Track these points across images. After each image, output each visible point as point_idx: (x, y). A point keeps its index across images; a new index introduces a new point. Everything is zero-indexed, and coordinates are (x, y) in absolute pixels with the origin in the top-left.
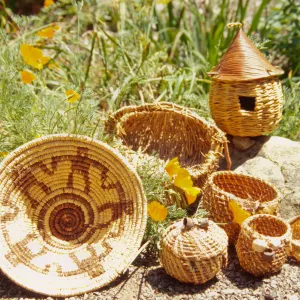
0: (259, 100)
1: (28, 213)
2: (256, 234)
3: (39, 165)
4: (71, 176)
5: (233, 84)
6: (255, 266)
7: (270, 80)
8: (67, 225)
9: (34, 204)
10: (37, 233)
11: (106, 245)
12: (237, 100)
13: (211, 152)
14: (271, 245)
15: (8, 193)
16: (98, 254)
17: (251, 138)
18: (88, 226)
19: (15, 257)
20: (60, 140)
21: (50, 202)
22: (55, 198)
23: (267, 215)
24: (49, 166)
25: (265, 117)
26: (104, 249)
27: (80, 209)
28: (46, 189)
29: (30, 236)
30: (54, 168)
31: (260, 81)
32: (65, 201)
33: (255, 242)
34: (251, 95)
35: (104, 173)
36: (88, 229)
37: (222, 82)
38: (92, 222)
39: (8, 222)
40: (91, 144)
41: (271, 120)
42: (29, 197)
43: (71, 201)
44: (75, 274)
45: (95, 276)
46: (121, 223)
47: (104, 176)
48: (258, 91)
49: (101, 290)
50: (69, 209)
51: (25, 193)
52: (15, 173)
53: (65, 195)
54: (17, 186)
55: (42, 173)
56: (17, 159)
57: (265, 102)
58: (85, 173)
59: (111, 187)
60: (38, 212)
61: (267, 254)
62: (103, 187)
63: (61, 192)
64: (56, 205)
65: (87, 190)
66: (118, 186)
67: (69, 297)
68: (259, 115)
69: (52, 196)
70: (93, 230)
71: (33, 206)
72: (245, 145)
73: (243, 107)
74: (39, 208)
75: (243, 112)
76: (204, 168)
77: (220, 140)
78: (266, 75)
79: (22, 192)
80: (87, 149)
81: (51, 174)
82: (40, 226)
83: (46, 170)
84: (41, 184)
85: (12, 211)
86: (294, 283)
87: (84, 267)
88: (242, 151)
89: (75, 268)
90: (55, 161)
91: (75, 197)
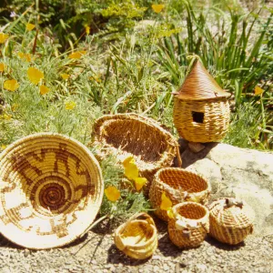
0: (206, 115)
1: (23, 188)
2: (179, 216)
3: (32, 154)
4: (56, 163)
5: (189, 102)
6: (178, 241)
7: (217, 100)
8: (52, 199)
9: (29, 182)
10: (29, 202)
11: (74, 215)
12: (190, 114)
13: (165, 153)
14: (188, 226)
15: (8, 172)
16: (67, 222)
17: (202, 144)
18: (67, 201)
19: (7, 218)
20: (47, 137)
21: (41, 181)
22: (45, 178)
23: (194, 203)
24: (39, 155)
25: (211, 129)
26: (72, 218)
27: (62, 188)
28: (38, 171)
29: (24, 205)
30: (43, 157)
31: (209, 101)
32: (52, 182)
33: (177, 222)
34: (201, 111)
35: (78, 163)
36: (67, 203)
37: (181, 100)
38: (69, 198)
39: (6, 193)
40: (68, 141)
41: (217, 131)
42: (25, 177)
43: (56, 182)
44: (48, 234)
45: (60, 236)
46: (86, 201)
47: (78, 165)
48: (206, 109)
49: (64, 247)
50: (54, 187)
51: (22, 173)
52: (14, 159)
53: (52, 177)
54: (15, 168)
55: (34, 160)
56: (16, 149)
57: (211, 117)
58: (66, 162)
59: (82, 173)
60: (31, 187)
61: (185, 232)
62: (78, 173)
63: (49, 174)
64: (45, 183)
65: (68, 175)
66: (87, 173)
67: (40, 250)
68: (207, 127)
69: (42, 177)
70: (69, 204)
71: (28, 183)
72: (197, 149)
73: (195, 120)
74: (33, 185)
75: (195, 124)
76: (158, 164)
77: (173, 144)
78: (214, 96)
79: (19, 172)
80: (65, 145)
81: (41, 161)
82: (32, 198)
83: (37, 158)
84: (34, 168)
85: (11, 185)
86: (209, 256)
87: (56, 230)
88: (195, 153)
89: (50, 230)
90: (43, 152)
91: (59, 179)
